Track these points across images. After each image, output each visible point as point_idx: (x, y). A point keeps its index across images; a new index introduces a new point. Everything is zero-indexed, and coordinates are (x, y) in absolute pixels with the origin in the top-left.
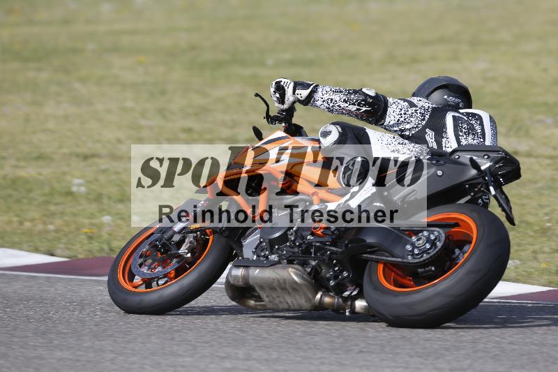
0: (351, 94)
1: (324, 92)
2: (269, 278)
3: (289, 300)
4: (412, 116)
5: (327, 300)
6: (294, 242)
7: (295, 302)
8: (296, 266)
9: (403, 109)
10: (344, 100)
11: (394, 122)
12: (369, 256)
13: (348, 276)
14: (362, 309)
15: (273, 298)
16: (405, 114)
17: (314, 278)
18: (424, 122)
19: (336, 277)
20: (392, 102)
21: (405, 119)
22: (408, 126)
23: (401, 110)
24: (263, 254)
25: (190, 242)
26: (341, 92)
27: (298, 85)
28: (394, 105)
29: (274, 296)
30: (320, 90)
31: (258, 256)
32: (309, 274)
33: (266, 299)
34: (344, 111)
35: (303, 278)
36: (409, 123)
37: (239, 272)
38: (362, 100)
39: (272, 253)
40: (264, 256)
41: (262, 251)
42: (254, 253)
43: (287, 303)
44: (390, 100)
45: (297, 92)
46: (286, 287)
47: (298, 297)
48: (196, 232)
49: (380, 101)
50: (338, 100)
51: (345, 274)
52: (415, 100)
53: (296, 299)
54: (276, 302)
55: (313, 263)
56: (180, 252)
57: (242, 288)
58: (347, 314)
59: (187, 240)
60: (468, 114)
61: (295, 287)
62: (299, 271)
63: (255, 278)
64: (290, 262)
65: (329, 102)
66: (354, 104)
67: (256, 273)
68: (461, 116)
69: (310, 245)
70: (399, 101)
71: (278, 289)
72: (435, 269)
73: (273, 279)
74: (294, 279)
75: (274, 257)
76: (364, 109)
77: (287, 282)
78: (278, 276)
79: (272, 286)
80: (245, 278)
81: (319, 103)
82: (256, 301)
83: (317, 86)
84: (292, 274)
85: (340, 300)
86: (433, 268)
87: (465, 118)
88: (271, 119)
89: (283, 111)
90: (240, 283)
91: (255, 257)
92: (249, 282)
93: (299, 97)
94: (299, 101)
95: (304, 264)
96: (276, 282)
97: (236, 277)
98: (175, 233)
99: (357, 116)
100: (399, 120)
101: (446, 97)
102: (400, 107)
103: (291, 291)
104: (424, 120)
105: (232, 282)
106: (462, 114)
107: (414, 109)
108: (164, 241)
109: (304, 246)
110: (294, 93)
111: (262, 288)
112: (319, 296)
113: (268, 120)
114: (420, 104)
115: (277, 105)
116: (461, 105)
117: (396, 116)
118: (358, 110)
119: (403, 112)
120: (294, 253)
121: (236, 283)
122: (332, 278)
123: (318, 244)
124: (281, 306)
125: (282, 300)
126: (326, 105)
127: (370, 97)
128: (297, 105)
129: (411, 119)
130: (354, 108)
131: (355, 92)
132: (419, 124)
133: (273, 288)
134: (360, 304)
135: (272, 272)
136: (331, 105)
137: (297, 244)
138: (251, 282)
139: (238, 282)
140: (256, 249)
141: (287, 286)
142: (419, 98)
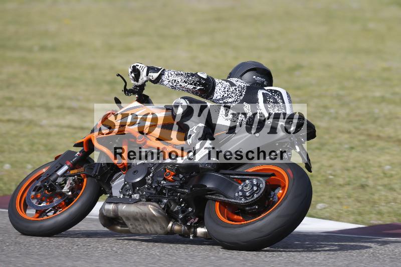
0: (189, 76)
1: (170, 75)
2: (133, 212)
3: (148, 227)
4: (233, 92)
5: (176, 228)
6: (151, 185)
7: (152, 229)
8: (154, 204)
9: (226, 88)
10: (185, 81)
11: (220, 97)
12: (210, 196)
13: (192, 211)
14: (202, 234)
15: (136, 226)
16: (228, 91)
17: (167, 212)
18: (242, 97)
19: (183, 212)
20: (218, 82)
21: (228, 95)
22: (230, 100)
23: (225, 88)
24: (127, 194)
25: (71, 184)
26: (182, 75)
27: (150, 69)
28: (220, 85)
29: (137, 224)
30: (166, 73)
31: (124, 195)
32: (164, 209)
33: (130, 226)
34: (184, 89)
35: (159, 212)
36: (230, 98)
37: (111, 207)
38: (197, 82)
39: (134, 193)
40: (128, 195)
41: (127, 191)
42: (120, 192)
43: (147, 230)
44: (217, 81)
45: (150, 74)
46: (145, 218)
47: (155, 226)
48: (74, 176)
49: (210, 82)
50: (180, 80)
51: (190, 209)
52: (234, 80)
53: (153, 228)
54: (138, 229)
55: (165, 201)
56: (63, 191)
57: (112, 218)
58: (191, 238)
59: (68, 182)
60: (271, 91)
61: (153, 219)
62: (157, 207)
63: (123, 211)
64: (148, 200)
65: (174, 82)
66: (191, 84)
67: (123, 208)
68: (267, 92)
69: (164, 188)
70: (223, 81)
71: (140, 220)
72: (258, 208)
73: (137, 213)
74: (152, 213)
75: (136, 196)
76: (199, 88)
77: (147, 215)
78: (140, 211)
79: (135, 218)
80: (115, 212)
81: (166, 82)
82: (121, 227)
83: (164, 70)
84: (151, 209)
85: (186, 228)
86: (257, 207)
87: (270, 93)
88: (127, 92)
89: (137, 86)
90: (112, 215)
91: (122, 196)
92: (118, 214)
93: (151, 78)
94: (151, 80)
95: (159, 202)
96: (139, 215)
97: (108, 210)
98: (58, 176)
99: (193, 93)
100: (223, 96)
101: (254, 77)
102: (224, 86)
103: (149, 221)
104: (241, 95)
105: (105, 214)
106: (267, 90)
107: (234, 87)
108: (50, 182)
109: (159, 189)
110: (147, 75)
111: (128, 219)
112: (170, 225)
113: (125, 93)
114: (238, 84)
115: (133, 82)
116: (265, 83)
117: (221, 93)
118: (194, 88)
119: (226, 90)
120: (151, 194)
121: (108, 215)
122: (180, 212)
123: (170, 187)
124: (141, 232)
125: (143, 228)
126: (171, 84)
127: (203, 79)
128: (149, 83)
129: (232, 95)
130: (191, 87)
131: (192, 75)
132: (238, 99)
133: (136, 219)
134: (201, 230)
135: (135, 208)
136: (175, 84)
137: (154, 186)
138: (120, 214)
139: (110, 214)
140: (122, 189)
141: (147, 218)
142: (236, 79)
